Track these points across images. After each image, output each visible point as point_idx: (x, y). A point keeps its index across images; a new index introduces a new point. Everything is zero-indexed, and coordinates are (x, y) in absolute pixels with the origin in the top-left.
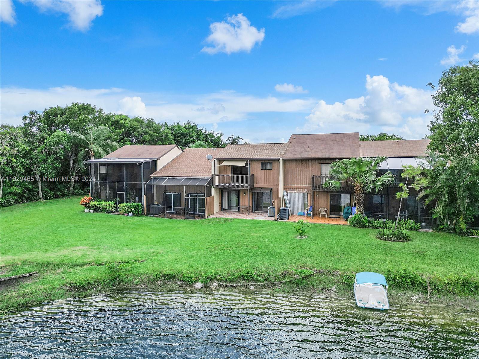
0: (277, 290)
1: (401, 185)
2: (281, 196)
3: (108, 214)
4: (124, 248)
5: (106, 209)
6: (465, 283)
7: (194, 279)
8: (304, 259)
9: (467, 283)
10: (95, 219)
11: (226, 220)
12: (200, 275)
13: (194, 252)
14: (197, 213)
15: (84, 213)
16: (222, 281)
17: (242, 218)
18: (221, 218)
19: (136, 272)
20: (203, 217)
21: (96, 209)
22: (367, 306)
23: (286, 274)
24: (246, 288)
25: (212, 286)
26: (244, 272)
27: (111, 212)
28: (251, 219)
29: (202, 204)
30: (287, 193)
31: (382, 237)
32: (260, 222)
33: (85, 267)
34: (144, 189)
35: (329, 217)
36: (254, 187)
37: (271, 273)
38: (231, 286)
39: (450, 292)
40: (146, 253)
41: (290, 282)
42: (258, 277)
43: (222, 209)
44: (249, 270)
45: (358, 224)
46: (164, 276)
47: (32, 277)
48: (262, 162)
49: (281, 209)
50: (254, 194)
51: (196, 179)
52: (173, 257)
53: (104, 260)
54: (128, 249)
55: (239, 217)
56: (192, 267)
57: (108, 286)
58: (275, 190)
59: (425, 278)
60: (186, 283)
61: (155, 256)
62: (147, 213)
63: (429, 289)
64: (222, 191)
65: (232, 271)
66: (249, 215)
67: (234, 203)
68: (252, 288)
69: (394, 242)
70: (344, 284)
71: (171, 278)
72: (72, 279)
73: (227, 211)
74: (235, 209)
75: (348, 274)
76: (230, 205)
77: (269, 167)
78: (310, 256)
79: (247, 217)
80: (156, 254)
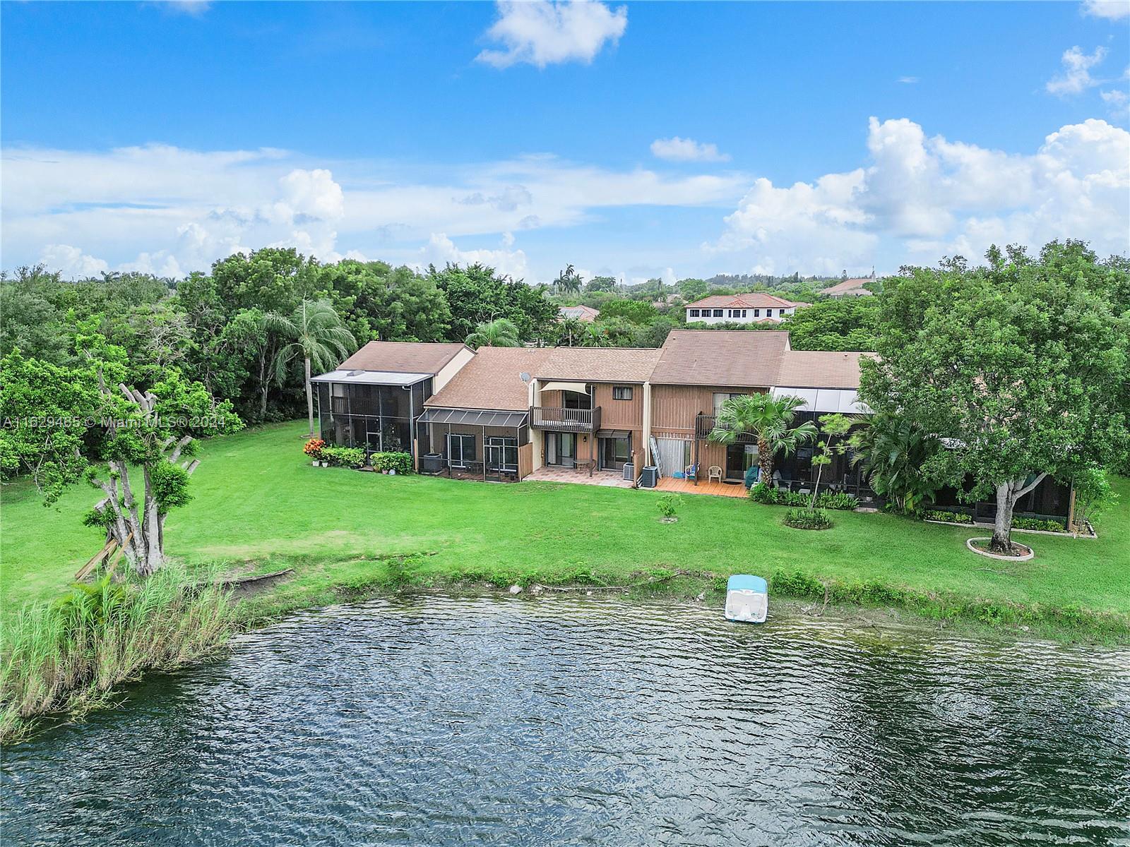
0: (623, 596)
1: (821, 444)
2: (645, 446)
3: (354, 470)
4: (403, 534)
5: (349, 462)
6: (877, 590)
7: (509, 581)
8: (665, 555)
9: (879, 591)
10: (337, 480)
11: (553, 486)
12: (517, 575)
13: (506, 541)
14: (504, 470)
15: (311, 467)
16: (548, 584)
17: (579, 483)
18: (544, 483)
19: (425, 569)
20: (514, 477)
21: (333, 461)
22: (736, 618)
23: (636, 576)
24: (581, 593)
25: (534, 591)
26: (578, 572)
27: (359, 467)
28: (595, 484)
29: (513, 458)
30: (656, 440)
31: (790, 521)
32: (608, 490)
33: (352, 562)
34: (415, 430)
35: (724, 482)
36: (601, 428)
37: (617, 574)
38: (561, 591)
39: (853, 602)
40: (436, 542)
41: (642, 586)
42: (598, 580)
43: (546, 463)
44: (586, 569)
45: (762, 498)
46: (467, 576)
47: (288, 576)
48: (615, 386)
49: (644, 468)
50: (600, 441)
51: (502, 414)
52: (475, 548)
53: (378, 552)
54: (407, 535)
55: (575, 481)
56: (505, 564)
57: (391, 589)
58: (637, 435)
59: (825, 584)
60: (498, 586)
61: (450, 547)
62: (419, 470)
63: (827, 598)
64: (546, 434)
65: (562, 571)
66: (591, 476)
67: (566, 451)
68: (589, 593)
69: (804, 531)
70: (716, 590)
71: (476, 578)
72: (341, 578)
73: (553, 467)
74: (568, 462)
75: (723, 576)
76: (559, 454)
77: (626, 394)
78: (675, 550)
79: (587, 480)
80: (450, 545)
